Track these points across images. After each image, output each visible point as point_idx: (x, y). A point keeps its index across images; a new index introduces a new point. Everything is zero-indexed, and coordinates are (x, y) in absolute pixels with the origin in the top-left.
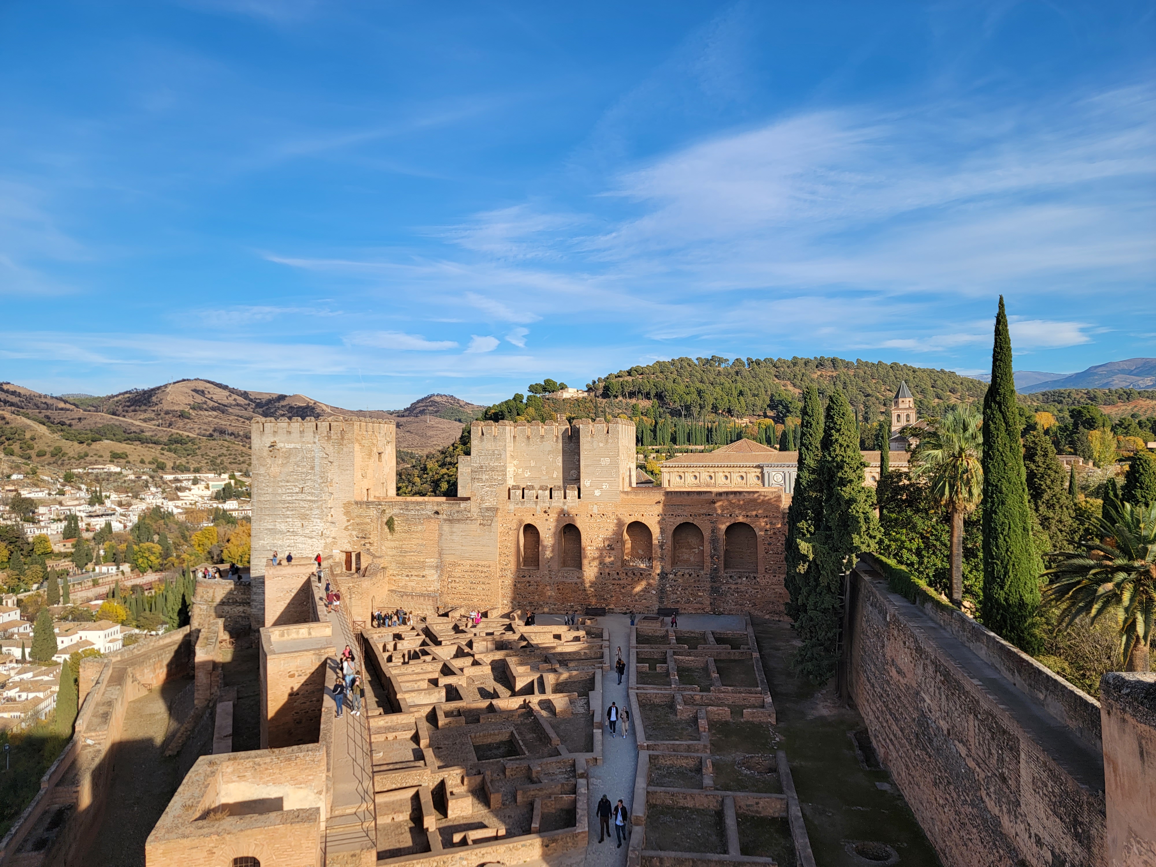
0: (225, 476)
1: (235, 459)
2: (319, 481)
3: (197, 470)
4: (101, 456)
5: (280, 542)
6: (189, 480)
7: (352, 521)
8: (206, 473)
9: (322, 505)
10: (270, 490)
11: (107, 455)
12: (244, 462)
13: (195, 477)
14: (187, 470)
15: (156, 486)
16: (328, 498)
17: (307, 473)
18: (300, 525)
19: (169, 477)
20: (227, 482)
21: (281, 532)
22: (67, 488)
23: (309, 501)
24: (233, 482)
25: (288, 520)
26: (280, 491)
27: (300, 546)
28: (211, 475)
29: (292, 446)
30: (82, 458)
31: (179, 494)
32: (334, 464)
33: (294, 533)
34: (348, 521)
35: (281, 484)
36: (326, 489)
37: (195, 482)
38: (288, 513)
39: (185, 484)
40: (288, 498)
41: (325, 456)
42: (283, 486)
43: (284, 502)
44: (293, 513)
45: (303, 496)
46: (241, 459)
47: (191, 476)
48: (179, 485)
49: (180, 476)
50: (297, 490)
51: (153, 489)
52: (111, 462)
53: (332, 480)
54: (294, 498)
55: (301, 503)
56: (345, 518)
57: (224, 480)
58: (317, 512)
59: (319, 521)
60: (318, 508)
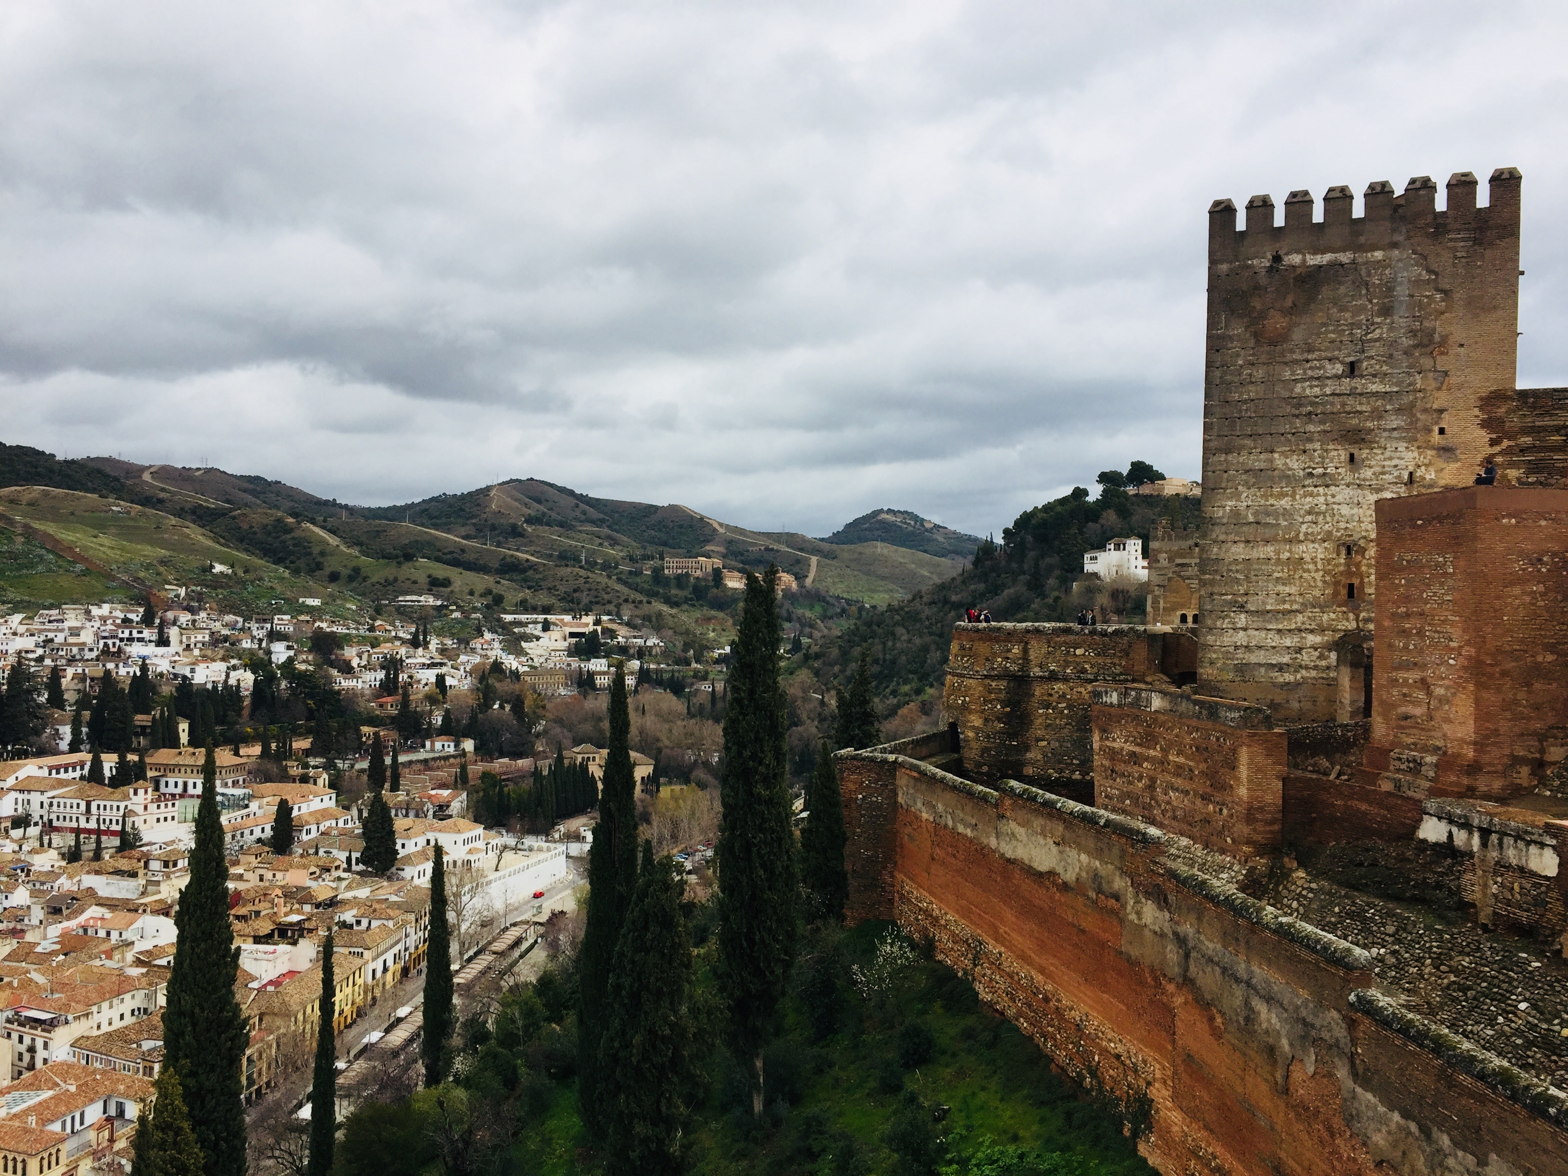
0: (589, 619)
1: (596, 597)
2: (1406, 342)
3: (547, 610)
4: (415, 582)
5: (1285, 503)
6: (535, 622)
7: (1506, 443)
8: (560, 614)
9: (1412, 405)
10: (1259, 373)
11: (423, 579)
12: (610, 602)
13: (546, 619)
14: (534, 610)
15: (492, 630)
16: (1434, 385)
17: (1371, 325)
18: (1344, 456)
19: (509, 618)
20: (591, 628)
21: (1288, 478)
22: (378, 623)
23: (1376, 394)
24: (599, 628)
25: (1309, 446)
26: (1287, 374)
27: (1345, 510)
28: (568, 618)
29: (1325, 259)
30: (390, 584)
31: (523, 644)
32: (1456, 296)
33: (1327, 481)
34: (1493, 443)
35: (1289, 357)
36: (1426, 362)
37: (546, 627)
38: (1311, 428)
39: (530, 629)
40: (1308, 392)
41: (1425, 276)
42: (1296, 362)
43: (1300, 400)
44: (1327, 427)
45: (1358, 383)
46: (606, 597)
47: (541, 618)
48: (522, 630)
49: (523, 617)
50: (1339, 368)
51: (488, 636)
52: (429, 591)
53: (1444, 340)
54: (1328, 391)
55: (1350, 401)
56: (1484, 436)
57: (587, 625)
58: (1394, 421)
59: (1402, 446)
60: (1399, 411)
